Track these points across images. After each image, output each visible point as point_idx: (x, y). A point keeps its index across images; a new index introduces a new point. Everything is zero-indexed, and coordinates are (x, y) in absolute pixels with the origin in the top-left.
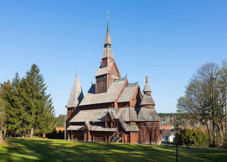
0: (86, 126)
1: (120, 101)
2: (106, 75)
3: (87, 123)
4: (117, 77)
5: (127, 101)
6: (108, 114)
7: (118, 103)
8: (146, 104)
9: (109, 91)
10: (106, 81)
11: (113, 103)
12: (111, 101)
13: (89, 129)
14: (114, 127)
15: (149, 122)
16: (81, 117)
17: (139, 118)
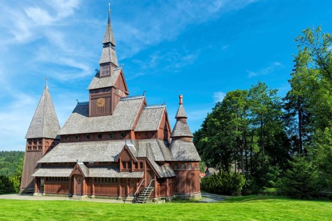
0: (79, 169)
1: (139, 129)
3: (80, 164)
4: (125, 95)
5: (154, 129)
6: (126, 149)
7: (136, 133)
8: (183, 135)
9: (116, 113)
10: (111, 97)
11: (128, 132)
12: (124, 128)
13: (86, 175)
14: (138, 171)
15: (190, 162)
16: (62, 153)
17: (174, 155)
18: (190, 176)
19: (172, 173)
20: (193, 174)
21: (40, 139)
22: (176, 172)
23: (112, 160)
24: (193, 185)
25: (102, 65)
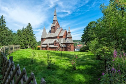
1: (60, 36)
2: (54, 26)
3: (48, 44)
4: (59, 27)
5: (62, 36)
6: (55, 41)
7: (59, 37)
9: (56, 32)
10: (55, 29)
11: (57, 37)
12: (56, 36)
13: (49, 46)
14: (57, 45)
15: (70, 44)
16: (46, 42)
17: (66, 42)
18: (70, 47)
19: (65, 46)
20: (71, 47)
21: (43, 38)
22: (67, 46)
23: (53, 43)
24: (70, 49)
25: (54, 21)
